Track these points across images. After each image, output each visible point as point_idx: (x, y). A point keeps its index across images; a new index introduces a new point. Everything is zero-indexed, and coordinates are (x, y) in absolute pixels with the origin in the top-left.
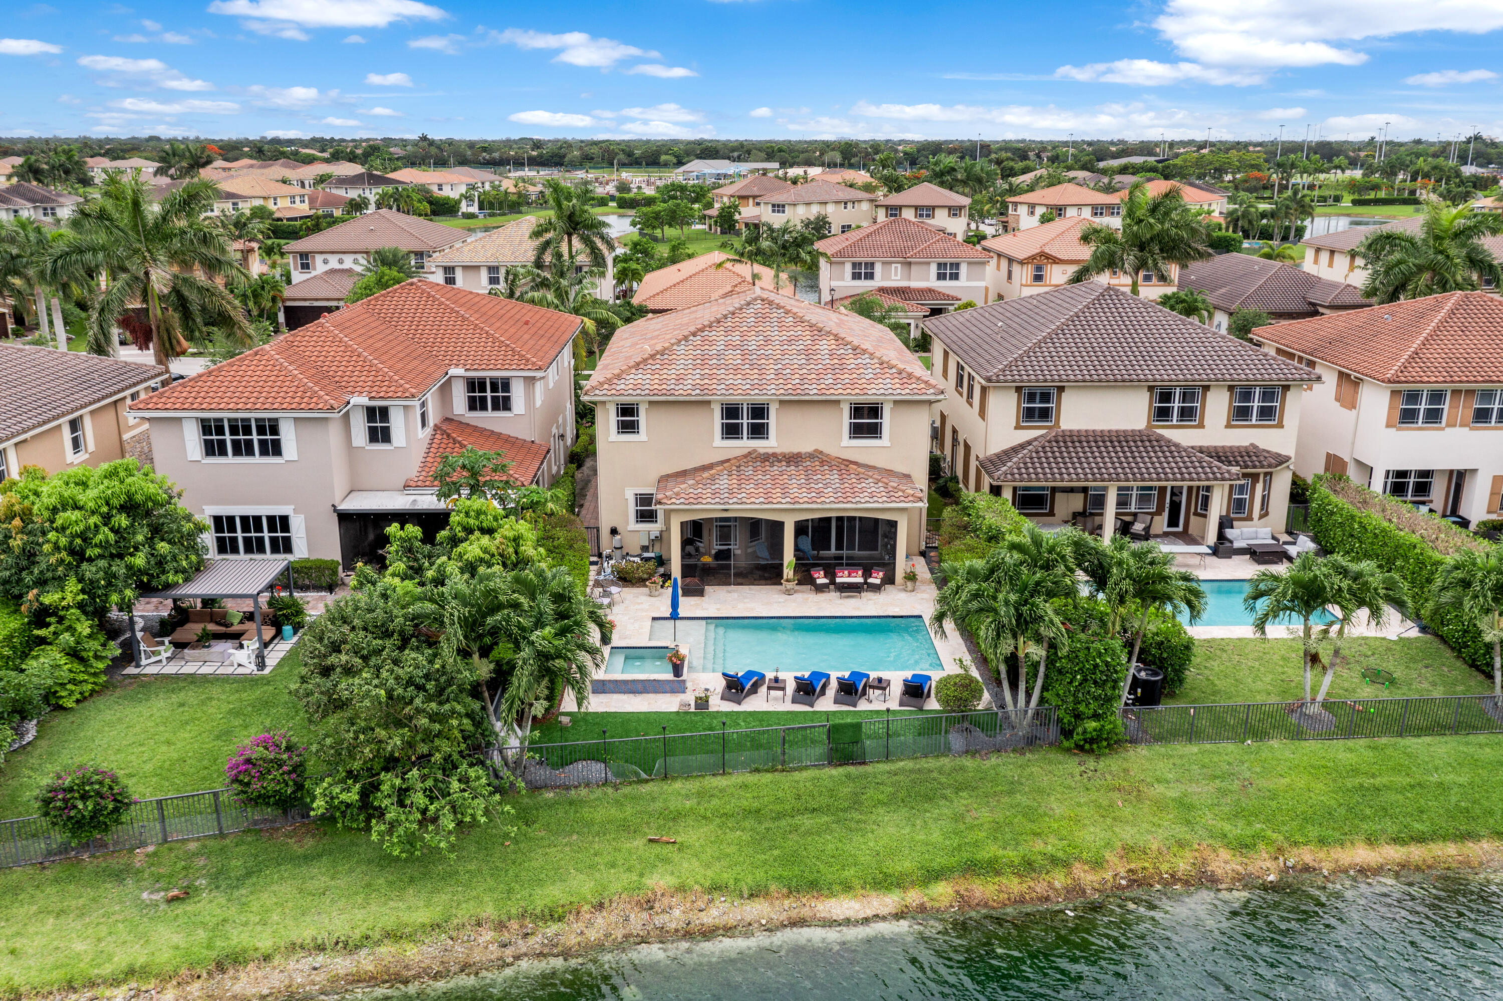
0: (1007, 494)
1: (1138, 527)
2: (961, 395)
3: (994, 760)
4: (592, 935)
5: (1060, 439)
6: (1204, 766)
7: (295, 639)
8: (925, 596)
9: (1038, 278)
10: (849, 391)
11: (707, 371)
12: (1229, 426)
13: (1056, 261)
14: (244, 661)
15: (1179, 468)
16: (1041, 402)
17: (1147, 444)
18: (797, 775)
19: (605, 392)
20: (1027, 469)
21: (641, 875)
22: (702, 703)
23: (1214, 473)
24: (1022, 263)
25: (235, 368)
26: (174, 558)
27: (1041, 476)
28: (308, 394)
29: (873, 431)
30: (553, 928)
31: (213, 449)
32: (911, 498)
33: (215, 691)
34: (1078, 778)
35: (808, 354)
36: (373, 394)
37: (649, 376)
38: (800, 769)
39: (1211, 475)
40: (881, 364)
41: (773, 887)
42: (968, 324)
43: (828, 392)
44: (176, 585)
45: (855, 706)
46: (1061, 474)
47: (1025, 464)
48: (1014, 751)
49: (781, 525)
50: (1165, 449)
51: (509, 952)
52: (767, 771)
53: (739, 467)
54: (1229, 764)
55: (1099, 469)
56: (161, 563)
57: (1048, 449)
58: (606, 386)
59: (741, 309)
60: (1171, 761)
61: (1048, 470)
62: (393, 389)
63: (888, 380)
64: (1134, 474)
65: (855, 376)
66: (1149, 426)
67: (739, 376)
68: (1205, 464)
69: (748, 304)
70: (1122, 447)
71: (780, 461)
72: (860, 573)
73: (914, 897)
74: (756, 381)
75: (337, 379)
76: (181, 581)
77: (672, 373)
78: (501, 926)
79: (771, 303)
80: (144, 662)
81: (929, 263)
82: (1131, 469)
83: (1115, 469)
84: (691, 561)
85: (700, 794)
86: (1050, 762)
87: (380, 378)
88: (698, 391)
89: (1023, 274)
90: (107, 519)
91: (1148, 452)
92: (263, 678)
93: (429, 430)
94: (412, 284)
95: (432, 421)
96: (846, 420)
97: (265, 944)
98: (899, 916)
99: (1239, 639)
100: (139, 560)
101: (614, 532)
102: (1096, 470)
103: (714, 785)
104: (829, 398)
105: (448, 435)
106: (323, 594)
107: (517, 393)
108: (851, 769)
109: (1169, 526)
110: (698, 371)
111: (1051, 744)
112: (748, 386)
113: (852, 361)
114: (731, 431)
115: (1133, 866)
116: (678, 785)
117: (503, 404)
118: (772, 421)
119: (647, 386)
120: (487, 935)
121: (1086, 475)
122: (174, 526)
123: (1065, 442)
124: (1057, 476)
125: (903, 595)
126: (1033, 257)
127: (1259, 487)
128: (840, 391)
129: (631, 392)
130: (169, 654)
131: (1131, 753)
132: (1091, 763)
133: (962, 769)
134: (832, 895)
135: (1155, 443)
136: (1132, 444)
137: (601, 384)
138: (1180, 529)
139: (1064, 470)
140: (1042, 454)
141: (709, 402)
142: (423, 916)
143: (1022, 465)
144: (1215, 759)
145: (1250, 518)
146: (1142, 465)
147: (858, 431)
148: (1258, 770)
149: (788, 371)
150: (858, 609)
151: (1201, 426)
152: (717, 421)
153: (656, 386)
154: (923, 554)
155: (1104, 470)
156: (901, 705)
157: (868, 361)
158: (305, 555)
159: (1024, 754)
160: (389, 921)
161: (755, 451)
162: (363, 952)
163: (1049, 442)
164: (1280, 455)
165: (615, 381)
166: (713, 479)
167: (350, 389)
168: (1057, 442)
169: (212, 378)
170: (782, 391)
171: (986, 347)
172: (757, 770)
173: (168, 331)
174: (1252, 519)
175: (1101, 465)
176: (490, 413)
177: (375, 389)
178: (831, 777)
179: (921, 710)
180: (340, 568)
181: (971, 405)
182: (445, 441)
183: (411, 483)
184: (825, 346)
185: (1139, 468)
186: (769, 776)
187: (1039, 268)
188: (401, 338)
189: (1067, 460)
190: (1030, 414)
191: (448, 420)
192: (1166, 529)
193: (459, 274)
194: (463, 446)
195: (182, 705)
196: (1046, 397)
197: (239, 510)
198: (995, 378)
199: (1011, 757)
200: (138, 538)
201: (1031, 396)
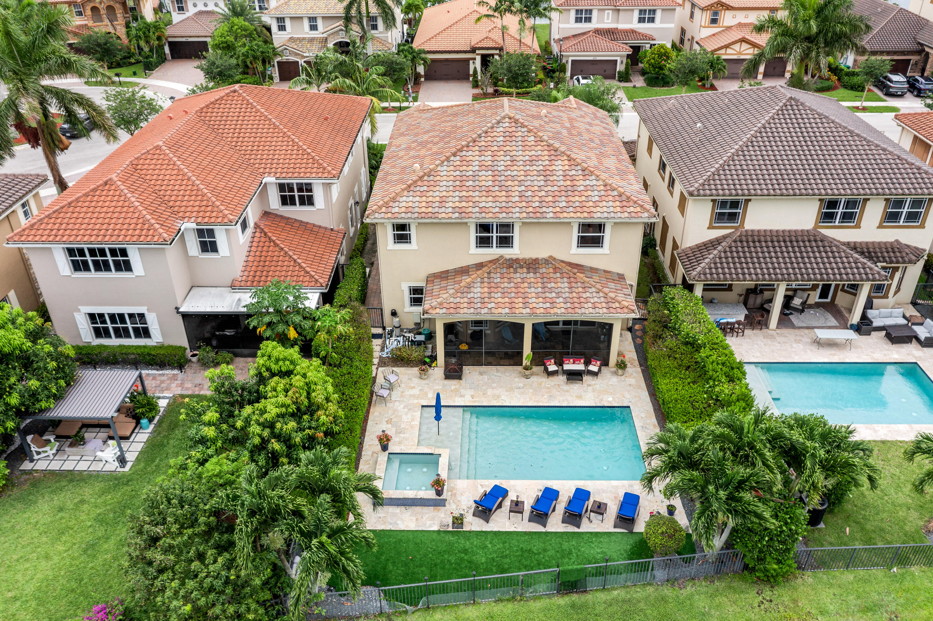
0: (698, 291)
1: (797, 302)
2: (663, 179)
3: (689, 589)
5: (744, 239)
6: (858, 597)
7: (152, 426)
8: (632, 381)
9: (714, 21)
10: (579, 215)
11: (464, 193)
12: (880, 226)
13: (729, 8)
14: (110, 460)
15: (839, 269)
16: (731, 208)
17: (814, 244)
18: (531, 603)
19: (382, 215)
20: (716, 268)
22: (458, 521)
23: (866, 274)
24: (702, 9)
25: (89, 198)
26: (46, 388)
27: (728, 276)
28: (146, 226)
29: (597, 242)
31: (79, 266)
32: (626, 310)
33: (87, 492)
34: (757, 610)
35: (546, 174)
36: (199, 220)
37: (418, 199)
38: (536, 598)
39: (864, 276)
40: (605, 186)
42: (671, 115)
43: (561, 215)
44: (48, 409)
45: (578, 527)
46: (744, 274)
47: (715, 263)
48: (705, 578)
49: (522, 326)
50: (828, 249)
52: (508, 600)
53: (489, 273)
54: (879, 594)
55: (774, 269)
56: (34, 395)
57: (734, 249)
58: (384, 209)
59: (492, 128)
60: (831, 591)
61: (733, 271)
62: (214, 214)
63: (611, 203)
64: (802, 275)
65: (584, 198)
66: (816, 227)
67: (490, 199)
68: (859, 265)
69: (498, 122)
70: (793, 247)
71: (522, 267)
72: (582, 361)
74: (504, 204)
75: (171, 204)
76: (52, 406)
77: (436, 195)
79: (516, 121)
80: (36, 457)
81: (633, 10)
82: (800, 269)
83: (787, 269)
84: (452, 348)
86: (735, 591)
87: (204, 203)
88: (457, 215)
89: (702, 18)
91: (813, 252)
92: (124, 475)
93: (249, 231)
94: (235, 91)
95: (251, 224)
96: (575, 234)
99: (883, 442)
100: (14, 400)
101: (394, 314)
102: (772, 271)
103: (467, 616)
104: (562, 220)
105: (265, 234)
106: (176, 372)
107: (318, 194)
108: (575, 597)
109: (820, 298)
110: (457, 193)
111: (735, 572)
112: (497, 210)
113: (582, 182)
114: (484, 242)
116: (438, 616)
117: (308, 201)
118: (516, 235)
119: (417, 210)
121: (763, 275)
122: (41, 364)
123: (747, 242)
124: (741, 276)
125: (614, 380)
126: (712, 5)
127: (898, 275)
128: (572, 215)
129: (403, 215)
130: (54, 451)
131: (799, 581)
132: (767, 594)
133: (664, 599)
135: (820, 244)
136: (801, 244)
137: (380, 207)
138: (829, 300)
139: (746, 271)
140: (729, 254)
141: (466, 223)
143: (713, 265)
144: (867, 589)
145: (886, 297)
146: (809, 266)
147: (584, 242)
148: (902, 601)
149: (530, 193)
150: (580, 397)
151: (858, 226)
152: (473, 235)
153: (423, 210)
154: (630, 329)
155: (778, 271)
156: (615, 527)
157: (594, 182)
158: (161, 340)
159: (713, 582)
161: (502, 257)
163: (735, 241)
164: (917, 248)
165: (391, 204)
166: (469, 287)
167: (181, 214)
168: (741, 241)
169: (71, 209)
170: (524, 215)
171: (687, 149)
172: (501, 600)
173: (50, 134)
174: (887, 298)
175: (776, 265)
176: (298, 208)
177: (201, 214)
178: (559, 606)
179: (631, 532)
180: (188, 350)
181: (672, 194)
182: (263, 239)
183: (237, 283)
184: (560, 165)
185: (806, 269)
186: (510, 605)
187: (716, 13)
188: (226, 148)
189: (749, 260)
190: (721, 217)
191: (267, 214)
192: (817, 300)
193: (288, 23)
194: (276, 245)
195: (61, 510)
196: (735, 204)
197: (106, 310)
198: (696, 193)
199: (703, 586)
200: (13, 380)
201: (723, 204)
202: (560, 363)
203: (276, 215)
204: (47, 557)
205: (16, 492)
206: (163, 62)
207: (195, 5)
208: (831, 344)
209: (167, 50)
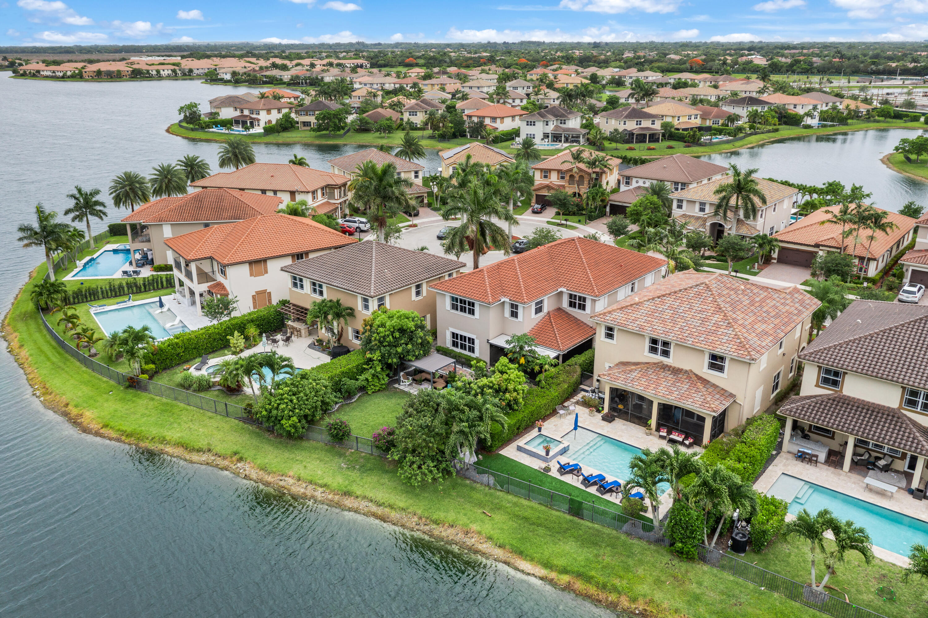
1: (882, 463)
3: (635, 541)
4: (444, 534)
5: (837, 399)
6: (726, 588)
10: (710, 348)
16: (834, 376)
17: (890, 418)
18: (554, 512)
19: (599, 319)
21: (471, 522)
22: (547, 469)
26: (414, 351)
27: (807, 417)
28: (485, 294)
29: (721, 369)
30: (435, 526)
31: (454, 307)
34: (664, 565)
35: (704, 320)
36: (514, 299)
37: (624, 316)
38: (556, 510)
40: (735, 335)
41: (507, 547)
43: (699, 345)
44: (411, 361)
45: (602, 495)
46: (819, 420)
49: (652, 401)
50: (899, 424)
51: (417, 527)
52: (544, 506)
55: (845, 423)
56: (408, 352)
57: (825, 403)
58: (601, 316)
60: (714, 578)
63: (731, 346)
66: (900, 407)
67: (662, 325)
71: (669, 370)
72: (683, 436)
73: (553, 575)
74: (667, 330)
75: (504, 288)
76: (414, 360)
78: (420, 518)
80: (401, 383)
83: (855, 426)
84: (615, 406)
85: (515, 504)
86: (658, 553)
88: (640, 329)
90: (393, 333)
93: (541, 314)
95: (544, 311)
96: (707, 360)
97: (359, 493)
98: (542, 578)
102: (842, 424)
103: (522, 502)
104: (699, 348)
105: (550, 318)
107: (588, 304)
108: (576, 519)
109: (909, 469)
110: (646, 318)
111: (663, 546)
112: (664, 332)
113: (722, 330)
114: (653, 350)
115: (646, 608)
116: (510, 497)
117: (582, 307)
118: (672, 350)
119: (620, 321)
120: (416, 519)
122: (416, 340)
123: (838, 402)
128: (706, 346)
129: (610, 322)
130: (409, 383)
131: (699, 566)
132: (675, 562)
133: (618, 539)
134: (525, 559)
135: (897, 419)
136: (880, 415)
137: (600, 314)
140: (818, 405)
141: (644, 336)
142: (402, 505)
143: (802, 408)
144: (736, 587)
146: (874, 429)
147: (712, 366)
148: (752, 601)
149: (687, 328)
152: (647, 344)
153: (624, 322)
155: (847, 425)
157: (730, 332)
158: (478, 355)
159: (651, 545)
160: (392, 501)
161: (662, 362)
162: (382, 508)
163: (829, 399)
165: (607, 314)
166: (631, 371)
167: (505, 294)
168: (834, 401)
169: (460, 279)
170: (678, 339)
172: (541, 504)
173: (479, 245)
175: (848, 422)
176: (577, 310)
178: (565, 518)
182: (546, 320)
184: (716, 318)
186: (543, 508)
188: (551, 269)
189: (830, 413)
190: (826, 381)
191: (559, 310)
192: (906, 469)
193: (684, 204)
194: (552, 325)
195: (399, 404)
196: (836, 374)
197: (460, 332)
198: (802, 357)
199: (644, 544)
200: (402, 341)
201: (828, 371)
202: (669, 433)
203: (564, 311)
204: (384, 417)
205: (387, 393)
206: (602, 216)
207: (637, 182)
208: (882, 493)
209: (608, 209)
